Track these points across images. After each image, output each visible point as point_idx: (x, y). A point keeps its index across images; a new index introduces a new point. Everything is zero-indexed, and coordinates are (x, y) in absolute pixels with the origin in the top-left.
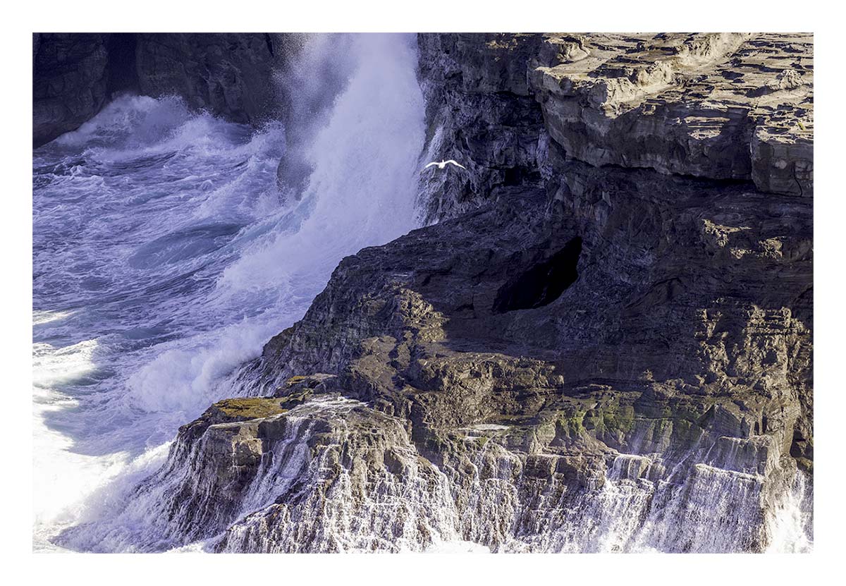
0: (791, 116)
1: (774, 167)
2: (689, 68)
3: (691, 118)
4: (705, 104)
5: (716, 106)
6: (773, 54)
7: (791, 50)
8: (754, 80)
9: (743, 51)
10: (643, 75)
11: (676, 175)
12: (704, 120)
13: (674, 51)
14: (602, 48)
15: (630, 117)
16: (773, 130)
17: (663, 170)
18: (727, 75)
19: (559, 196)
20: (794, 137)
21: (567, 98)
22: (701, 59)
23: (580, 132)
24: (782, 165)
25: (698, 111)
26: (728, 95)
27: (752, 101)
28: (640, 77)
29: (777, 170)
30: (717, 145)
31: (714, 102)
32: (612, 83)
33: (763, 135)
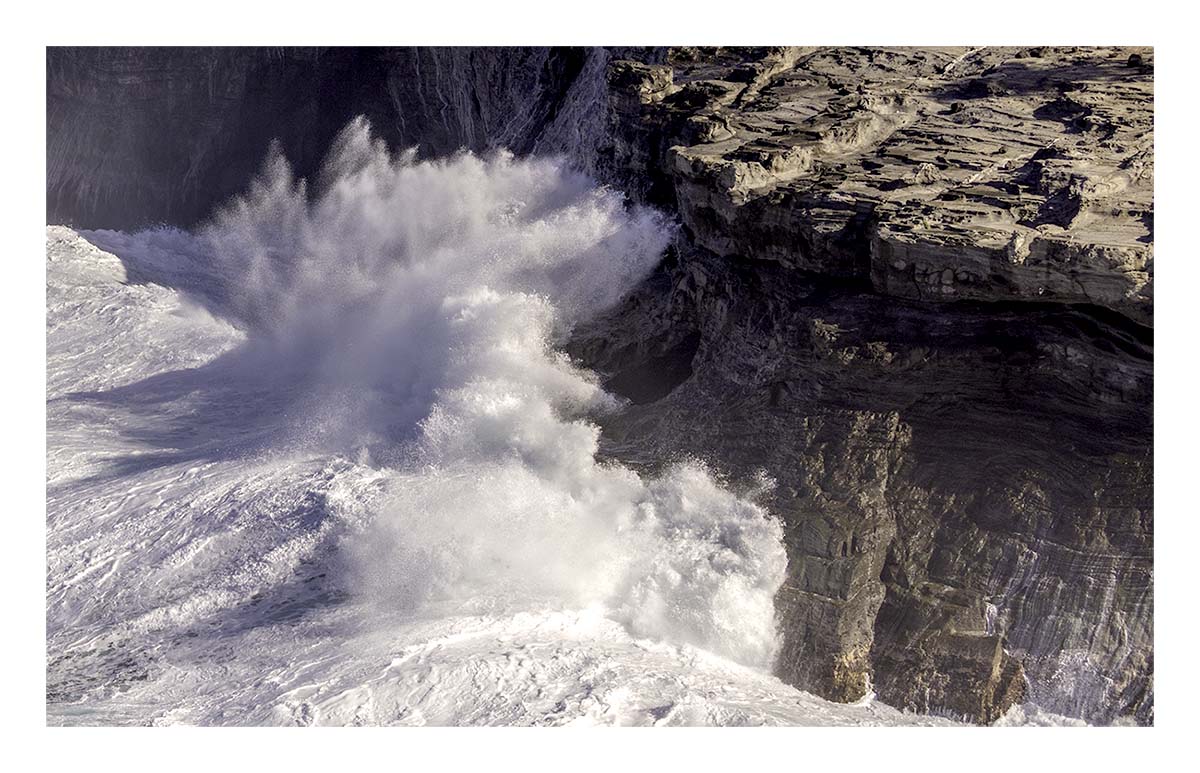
0: (918, 213)
1: (893, 267)
2: (830, 155)
3: (817, 210)
4: (834, 195)
5: (844, 198)
6: (923, 146)
7: (941, 142)
8: (891, 171)
9: (892, 141)
10: (778, 161)
11: (799, 270)
12: (830, 212)
13: (817, 136)
14: (749, 129)
15: (758, 204)
16: (895, 228)
17: (787, 264)
18: (867, 165)
19: (682, 286)
20: (915, 236)
21: (698, 180)
22: (847, 147)
23: (708, 218)
24: (901, 265)
25: (824, 203)
26: (860, 187)
27: (883, 194)
28: (774, 163)
29: (896, 271)
30: (839, 240)
31: (842, 194)
32: (741, 167)
33: (885, 232)
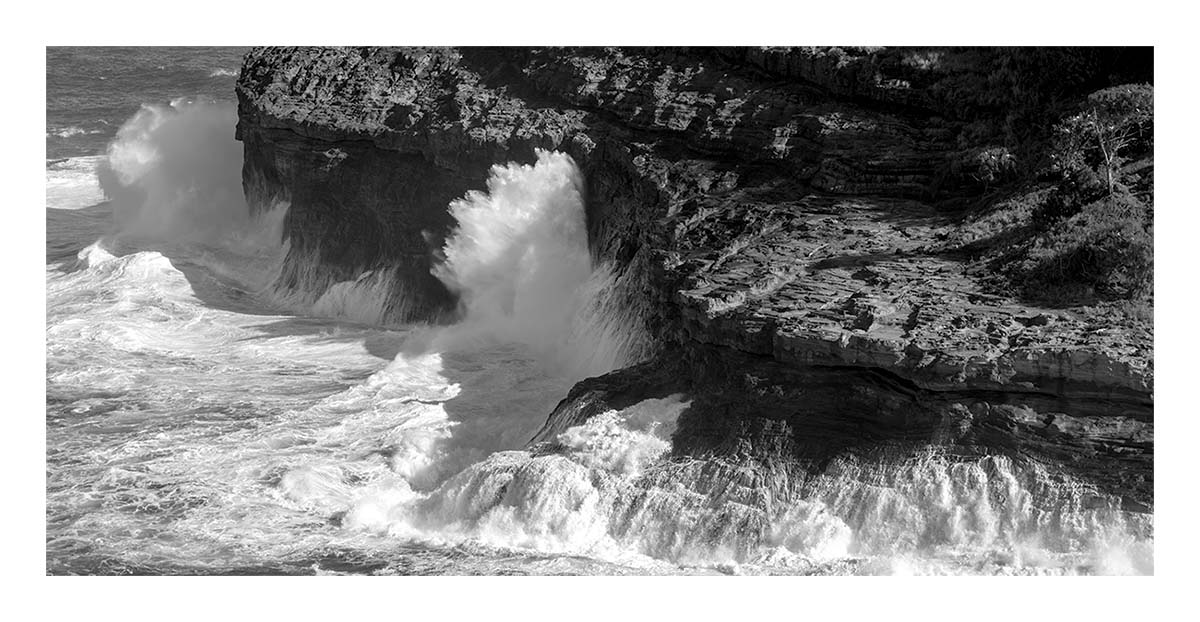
0: (796, 323)
1: (784, 349)
2: (754, 295)
3: (748, 322)
4: (756, 314)
5: (761, 316)
6: (798, 291)
7: (807, 290)
8: (783, 304)
9: (784, 289)
10: (729, 298)
11: (739, 350)
12: (754, 323)
13: (748, 286)
14: (716, 282)
15: (720, 318)
16: (785, 330)
17: (733, 347)
18: (772, 300)
19: (684, 358)
20: (794, 334)
21: (691, 307)
22: (762, 291)
23: (696, 324)
24: (788, 348)
25: (752, 318)
26: (769, 310)
27: (780, 314)
29: (785, 351)
30: (759, 336)
31: (760, 314)
32: (712, 300)
33: (780, 332)
